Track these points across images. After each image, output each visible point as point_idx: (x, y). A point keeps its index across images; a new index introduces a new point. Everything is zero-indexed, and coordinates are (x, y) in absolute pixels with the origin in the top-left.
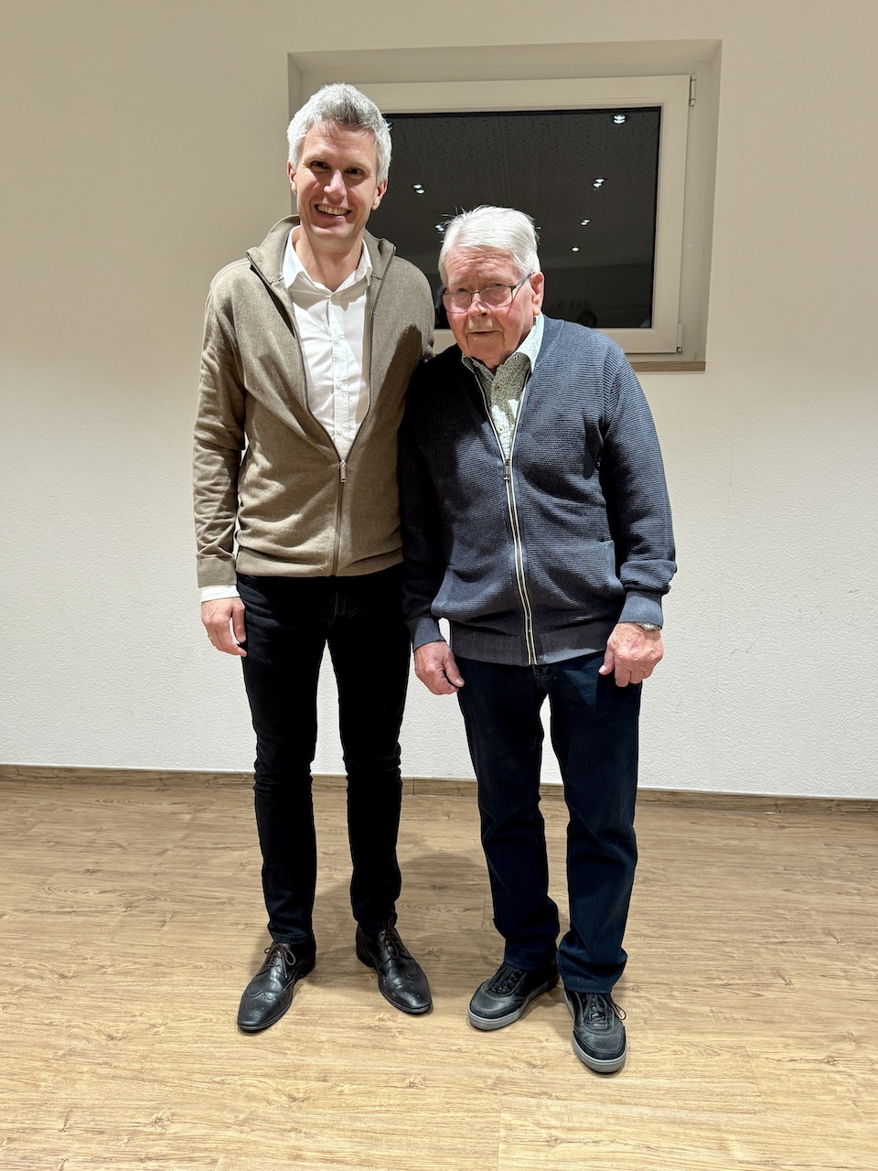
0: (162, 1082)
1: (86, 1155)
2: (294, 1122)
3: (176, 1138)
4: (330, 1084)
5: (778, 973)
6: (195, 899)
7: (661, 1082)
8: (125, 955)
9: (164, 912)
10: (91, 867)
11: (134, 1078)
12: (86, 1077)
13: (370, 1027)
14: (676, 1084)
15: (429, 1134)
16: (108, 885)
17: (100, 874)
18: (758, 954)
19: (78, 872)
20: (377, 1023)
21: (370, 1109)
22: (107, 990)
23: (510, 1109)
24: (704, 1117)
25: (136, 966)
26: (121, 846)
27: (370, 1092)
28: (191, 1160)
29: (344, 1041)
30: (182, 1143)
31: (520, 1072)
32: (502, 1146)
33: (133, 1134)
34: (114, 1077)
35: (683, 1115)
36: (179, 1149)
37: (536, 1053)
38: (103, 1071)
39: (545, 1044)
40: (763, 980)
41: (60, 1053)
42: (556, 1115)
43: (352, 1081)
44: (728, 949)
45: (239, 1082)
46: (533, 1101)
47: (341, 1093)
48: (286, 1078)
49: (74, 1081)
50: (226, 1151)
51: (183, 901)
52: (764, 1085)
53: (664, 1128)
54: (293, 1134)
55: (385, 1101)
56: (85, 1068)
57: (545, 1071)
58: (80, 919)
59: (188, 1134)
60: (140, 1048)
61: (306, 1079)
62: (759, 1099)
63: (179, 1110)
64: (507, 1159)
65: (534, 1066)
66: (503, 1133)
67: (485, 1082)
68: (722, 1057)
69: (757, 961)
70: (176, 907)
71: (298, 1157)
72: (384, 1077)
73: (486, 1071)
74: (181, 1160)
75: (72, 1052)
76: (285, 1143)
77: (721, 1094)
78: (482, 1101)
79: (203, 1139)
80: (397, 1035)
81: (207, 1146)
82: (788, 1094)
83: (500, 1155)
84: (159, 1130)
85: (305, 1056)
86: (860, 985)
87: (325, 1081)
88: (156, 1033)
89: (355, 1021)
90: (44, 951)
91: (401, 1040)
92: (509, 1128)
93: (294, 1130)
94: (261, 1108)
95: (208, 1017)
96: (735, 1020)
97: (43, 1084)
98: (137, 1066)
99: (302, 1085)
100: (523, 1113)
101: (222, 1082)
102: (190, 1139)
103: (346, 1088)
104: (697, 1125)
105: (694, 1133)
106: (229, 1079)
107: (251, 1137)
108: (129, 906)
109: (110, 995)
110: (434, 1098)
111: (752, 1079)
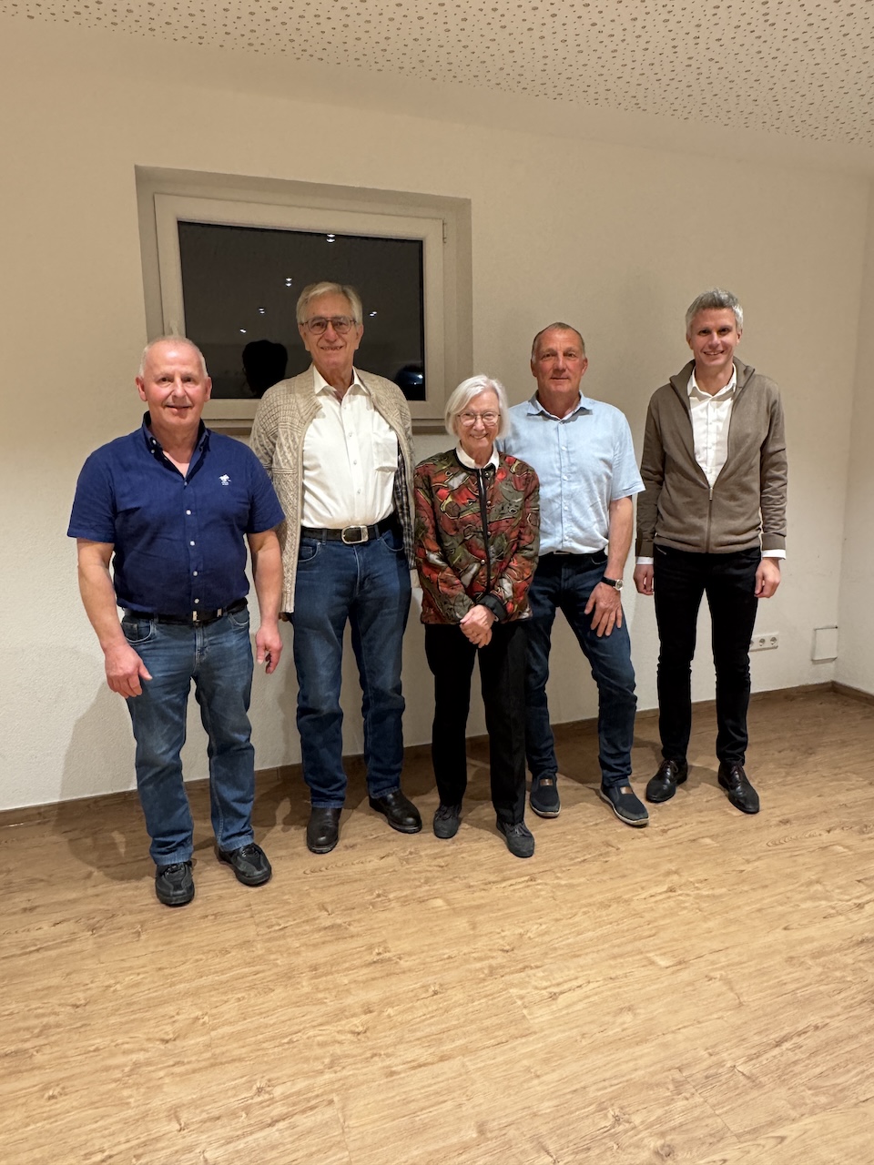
0: (240, 1060)
1: (218, 1140)
3: (286, 1097)
4: (375, 1014)
8: (122, 970)
9: (132, 925)
10: (28, 905)
11: (213, 1065)
12: (167, 1080)
13: (375, 962)
15: (472, 1022)
16: (57, 917)
17: (38, 910)
18: (588, 835)
19: (14, 913)
20: (378, 957)
21: (418, 1020)
22: (129, 1004)
23: (512, 985)
24: (629, 948)
25: (141, 976)
26: (42, 880)
27: (411, 1008)
28: (312, 1108)
29: (364, 978)
30: (293, 1099)
31: (501, 959)
32: (525, 1012)
33: (247, 1109)
34: (194, 1071)
35: (616, 951)
36: (294, 1104)
37: (501, 942)
38: (177, 1070)
39: (503, 934)
40: (602, 851)
41: (127, 1069)
42: (542, 978)
43: (391, 1004)
44: (569, 837)
45: (305, 1037)
46: (523, 974)
47: (389, 1016)
48: (339, 1020)
49: (160, 1087)
50: (336, 1090)
52: (648, 916)
53: (612, 962)
54: (376, 1059)
55: (425, 1010)
56: (162, 1074)
57: (516, 952)
58: (53, 953)
59: (294, 1090)
60: (199, 1040)
62: (650, 926)
63: (272, 1075)
65: (507, 951)
67: (483, 973)
68: (613, 907)
69: (590, 839)
71: (392, 1074)
72: (411, 994)
73: (478, 965)
74: (303, 1111)
75: (137, 1065)
76: (375, 1067)
77: (628, 930)
78: (491, 986)
79: (309, 1089)
80: (399, 960)
81: (315, 1093)
83: (528, 1017)
84: (267, 1097)
85: (341, 999)
87: (371, 1012)
88: (204, 1024)
89: (359, 961)
90: (37, 990)
91: (404, 964)
92: (522, 998)
93: (374, 1055)
94: (337, 1049)
95: (240, 996)
96: (605, 881)
97: (132, 1100)
98: (208, 1055)
99: (356, 1021)
100: (521, 985)
101: (290, 1042)
102: (298, 1093)
103: (390, 1011)
104: (629, 954)
105: (630, 959)
106: (295, 1038)
107: (345, 1073)
108: (93, 929)
109: (135, 1007)
110: (457, 995)
111: (638, 915)
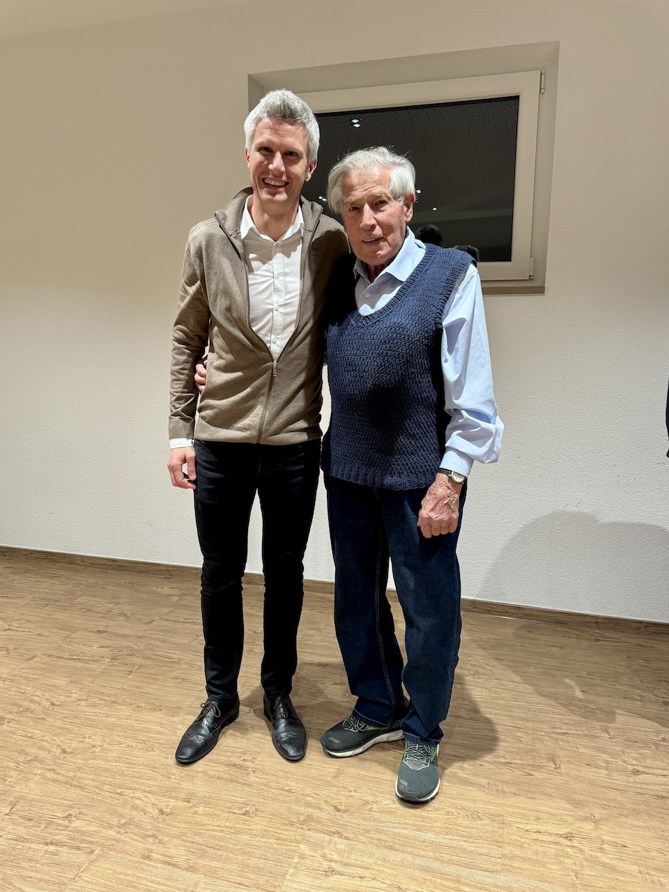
0: (82, 788)
1: (14, 834)
2: (155, 830)
3: (75, 831)
4: (190, 805)
5: (552, 758)
6: (157, 657)
7: (429, 836)
8: (97, 693)
9: (134, 665)
10: (101, 629)
11: (67, 783)
12: (37, 777)
13: (235, 765)
14: (440, 839)
15: (243, 853)
16: (107, 643)
17: (105, 634)
18: (542, 740)
19: (92, 631)
20: (241, 763)
21: (210, 827)
22: (75, 717)
23: (307, 841)
24: (451, 869)
25: (101, 702)
26: (126, 616)
27: (215, 815)
28: (78, 848)
29: (213, 773)
30: (77, 835)
31: (326, 814)
32: (291, 870)
33: (50, 823)
34: (54, 781)
35: (436, 865)
36: (73, 839)
37: (343, 800)
38: (49, 775)
39: (354, 794)
40: (538, 762)
41: (29, 758)
42: (339, 852)
43: (206, 804)
44: (519, 734)
45: (132, 795)
46: (327, 838)
47: (196, 813)
48: (163, 796)
49: (29, 779)
50: (103, 845)
51: (149, 658)
52: (508, 850)
53: (417, 874)
54: (151, 840)
55: (223, 823)
56: (39, 772)
57: (345, 815)
58: (79, 664)
59: (84, 829)
60: (79, 761)
61: (176, 798)
62: (500, 861)
63: (85, 811)
64: (292, 881)
65: (338, 810)
66: (296, 860)
67: (299, 818)
68: (483, 822)
69: (539, 746)
70: (143, 662)
71: (148, 857)
72: (229, 804)
73: (302, 809)
74: (72, 848)
75: (36, 759)
76: (143, 845)
77: (471, 852)
78: (291, 833)
79: (91, 834)
80: (251, 773)
81: (92, 839)
82: (524, 859)
83: (288, 877)
84: (66, 823)
85: (183, 781)
86: (615, 775)
87: (188, 802)
88: (94, 752)
89: (226, 758)
90: (49, 685)
91: (252, 778)
92: (302, 857)
93: (154, 836)
94: (138, 816)
95: (131, 744)
96: (504, 792)
97: (9, 779)
98: (71, 774)
99: (172, 803)
100: (316, 846)
101: (121, 794)
102: (83, 833)
103: (201, 809)
104: (443, 875)
105: (439, 881)
106: (126, 792)
107: (123, 837)
108: (114, 658)
109: (76, 721)
110: (258, 825)
111: (499, 843)
